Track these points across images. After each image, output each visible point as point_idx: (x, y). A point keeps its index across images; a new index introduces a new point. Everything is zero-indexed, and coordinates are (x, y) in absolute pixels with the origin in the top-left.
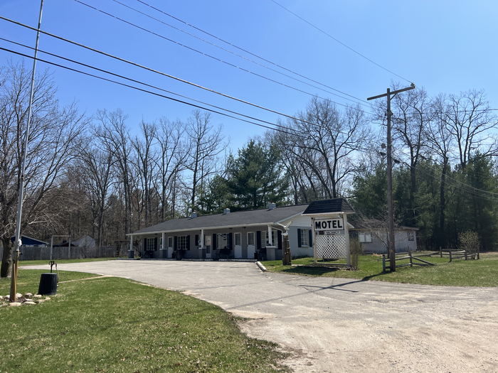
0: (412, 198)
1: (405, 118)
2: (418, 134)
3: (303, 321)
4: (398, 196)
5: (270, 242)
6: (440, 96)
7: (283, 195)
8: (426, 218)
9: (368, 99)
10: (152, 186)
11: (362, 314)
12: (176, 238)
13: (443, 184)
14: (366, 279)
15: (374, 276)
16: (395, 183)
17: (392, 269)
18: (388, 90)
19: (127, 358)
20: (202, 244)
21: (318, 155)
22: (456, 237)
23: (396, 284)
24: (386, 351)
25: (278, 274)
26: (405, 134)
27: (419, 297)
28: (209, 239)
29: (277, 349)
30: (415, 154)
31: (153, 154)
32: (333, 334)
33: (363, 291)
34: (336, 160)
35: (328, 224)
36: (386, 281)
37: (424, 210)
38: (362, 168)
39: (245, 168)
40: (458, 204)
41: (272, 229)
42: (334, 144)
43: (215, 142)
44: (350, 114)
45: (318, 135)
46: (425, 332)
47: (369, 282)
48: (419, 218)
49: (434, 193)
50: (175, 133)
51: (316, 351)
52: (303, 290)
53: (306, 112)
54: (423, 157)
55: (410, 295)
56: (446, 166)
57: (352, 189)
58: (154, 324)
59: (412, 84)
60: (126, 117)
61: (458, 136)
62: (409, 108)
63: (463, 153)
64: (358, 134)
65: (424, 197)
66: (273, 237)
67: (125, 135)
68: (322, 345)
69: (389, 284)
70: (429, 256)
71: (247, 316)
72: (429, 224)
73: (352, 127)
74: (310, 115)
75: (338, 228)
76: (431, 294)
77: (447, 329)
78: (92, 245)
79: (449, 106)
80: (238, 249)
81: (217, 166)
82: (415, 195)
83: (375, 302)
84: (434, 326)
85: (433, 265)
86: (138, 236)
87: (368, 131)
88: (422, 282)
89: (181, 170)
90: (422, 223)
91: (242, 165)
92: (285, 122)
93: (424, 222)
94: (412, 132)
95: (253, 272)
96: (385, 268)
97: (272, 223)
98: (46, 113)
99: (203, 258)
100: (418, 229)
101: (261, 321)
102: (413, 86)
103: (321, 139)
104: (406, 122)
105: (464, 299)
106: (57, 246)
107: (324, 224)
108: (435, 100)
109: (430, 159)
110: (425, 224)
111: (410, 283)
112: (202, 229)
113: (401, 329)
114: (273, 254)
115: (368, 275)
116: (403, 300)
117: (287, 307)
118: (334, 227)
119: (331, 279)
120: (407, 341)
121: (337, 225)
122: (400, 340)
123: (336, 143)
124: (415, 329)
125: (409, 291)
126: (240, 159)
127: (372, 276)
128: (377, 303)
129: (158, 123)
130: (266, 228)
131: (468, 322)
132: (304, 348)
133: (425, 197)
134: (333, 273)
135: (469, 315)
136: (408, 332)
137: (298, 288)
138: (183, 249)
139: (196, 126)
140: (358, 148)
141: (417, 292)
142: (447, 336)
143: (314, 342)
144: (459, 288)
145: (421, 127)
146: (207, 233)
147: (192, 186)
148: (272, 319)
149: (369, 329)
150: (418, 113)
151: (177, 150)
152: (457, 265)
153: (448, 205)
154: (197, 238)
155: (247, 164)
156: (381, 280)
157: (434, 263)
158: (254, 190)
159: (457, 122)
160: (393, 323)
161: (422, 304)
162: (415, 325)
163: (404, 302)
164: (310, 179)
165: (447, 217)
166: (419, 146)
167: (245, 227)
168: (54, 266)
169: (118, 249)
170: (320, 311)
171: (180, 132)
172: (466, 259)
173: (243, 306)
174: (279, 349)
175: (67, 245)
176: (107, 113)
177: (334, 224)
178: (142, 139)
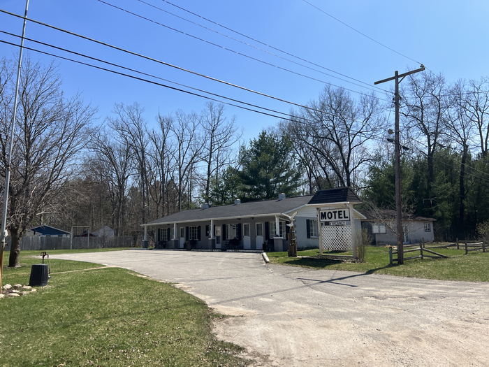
0: (430, 188)
1: (422, 105)
2: (435, 121)
3: (284, 319)
4: (415, 185)
5: (278, 233)
6: (459, 82)
7: (296, 186)
8: (445, 208)
9: (376, 83)
10: (169, 178)
11: (351, 313)
12: (187, 228)
13: (462, 173)
14: (370, 272)
15: (380, 269)
16: (412, 172)
17: (400, 261)
18: (397, 72)
19: (68, 362)
20: (211, 234)
21: (333, 145)
22: (474, 227)
23: (401, 278)
24: (365, 359)
25: (280, 266)
26: (422, 122)
27: (421, 293)
28: (219, 229)
29: (242, 355)
30: (432, 142)
31: (169, 146)
32: (312, 336)
33: (362, 285)
34: (350, 150)
35: (333, 214)
36: (391, 274)
37: (442, 200)
38: (378, 158)
39: (256, 159)
40: (478, 194)
41: (280, 220)
42: (349, 134)
43: (228, 133)
44: (364, 103)
45: (332, 124)
46: (416, 337)
47: (373, 275)
48: (437, 209)
49: (453, 183)
50: (190, 125)
51: (284, 358)
52: (300, 283)
53: (319, 102)
54: (441, 146)
55: (413, 290)
56: (466, 155)
57: (368, 179)
58: (123, 321)
59: (422, 66)
60: (142, 110)
61: (479, 122)
62: (426, 94)
63: (484, 141)
64: (373, 122)
65: (441, 186)
66: (281, 228)
67: (143, 128)
68: (294, 350)
69: (393, 277)
70: (445, 247)
71: (227, 313)
72: (447, 214)
73: (367, 116)
74: (323, 104)
75: (343, 219)
76: (436, 290)
77: (443, 333)
78: (110, 234)
79: (469, 93)
80: (247, 240)
81: (231, 158)
82: (432, 185)
83: (372, 299)
84: (429, 329)
85: (446, 257)
86: (153, 226)
87: (383, 119)
88: (431, 277)
89: (197, 162)
90: (440, 213)
91: (254, 155)
92: (298, 112)
93: (442, 212)
94: (429, 120)
95: (256, 264)
96: (392, 260)
97: (279, 214)
98: (53, 105)
99: (212, 248)
100: (435, 220)
101: (240, 319)
102: (423, 68)
103: (334, 128)
104: (422, 109)
105: (471, 296)
106: (78, 236)
107: (330, 214)
108: (454, 85)
109: (449, 147)
110: (443, 214)
111: (417, 277)
112: (212, 219)
113: (390, 332)
114: (280, 245)
115: (374, 268)
116: (404, 297)
117: (274, 303)
118: (339, 217)
119: (333, 272)
120: (393, 347)
121: (342, 216)
122: (384, 346)
123: (351, 132)
124: (405, 333)
125: (413, 286)
126: (252, 150)
127: (378, 269)
128: (374, 299)
129: (174, 115)
130: (273, 218)
131: (469, 324)
132: (272, 353)
133: (443, 186)
134: (337, 265)
135: (472, 316)
136: (396, 336)
137: (295, 282)
138: (194, 240)
139: (209, 117)
140: (372, 137)
141: (422, 287)
142: (440, 342)
143: (287, 346)
144: (469, 283)
145: (439, 114)
146: (216, 223)
147: (206, 177)
148: (252, 317)
149: (353, 332)
150: (436, 100)
151: (192, 142)
152: (473, 257)
153: (468, 195)
154: (208, 228)
155: (258, 155)
156: (386, 274)
157: (448, 255)
158: (266, 181)
159: (477, 108)
160: (383, 325)
161: (423, 302)
162: (407, 328)
163: (404, 299)
164: (324, 169)
165: (467, 208)
166: (436, 134)
167: (253, 218)
168: (46, 257)
169: (135, 239)
170: (308, 308)
171: (196, 124)
172: (484, 251)
173: (228, 302)
174: (245, 354)
175: (86, 235)
176: (125, 107)
177: (339, 215)
178: (159, 131)
